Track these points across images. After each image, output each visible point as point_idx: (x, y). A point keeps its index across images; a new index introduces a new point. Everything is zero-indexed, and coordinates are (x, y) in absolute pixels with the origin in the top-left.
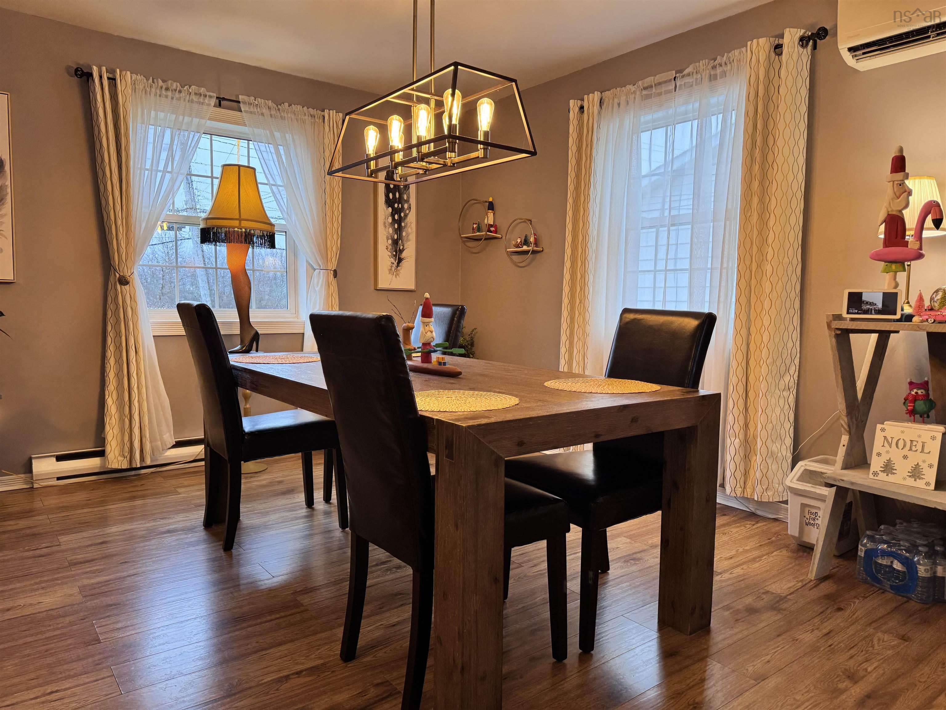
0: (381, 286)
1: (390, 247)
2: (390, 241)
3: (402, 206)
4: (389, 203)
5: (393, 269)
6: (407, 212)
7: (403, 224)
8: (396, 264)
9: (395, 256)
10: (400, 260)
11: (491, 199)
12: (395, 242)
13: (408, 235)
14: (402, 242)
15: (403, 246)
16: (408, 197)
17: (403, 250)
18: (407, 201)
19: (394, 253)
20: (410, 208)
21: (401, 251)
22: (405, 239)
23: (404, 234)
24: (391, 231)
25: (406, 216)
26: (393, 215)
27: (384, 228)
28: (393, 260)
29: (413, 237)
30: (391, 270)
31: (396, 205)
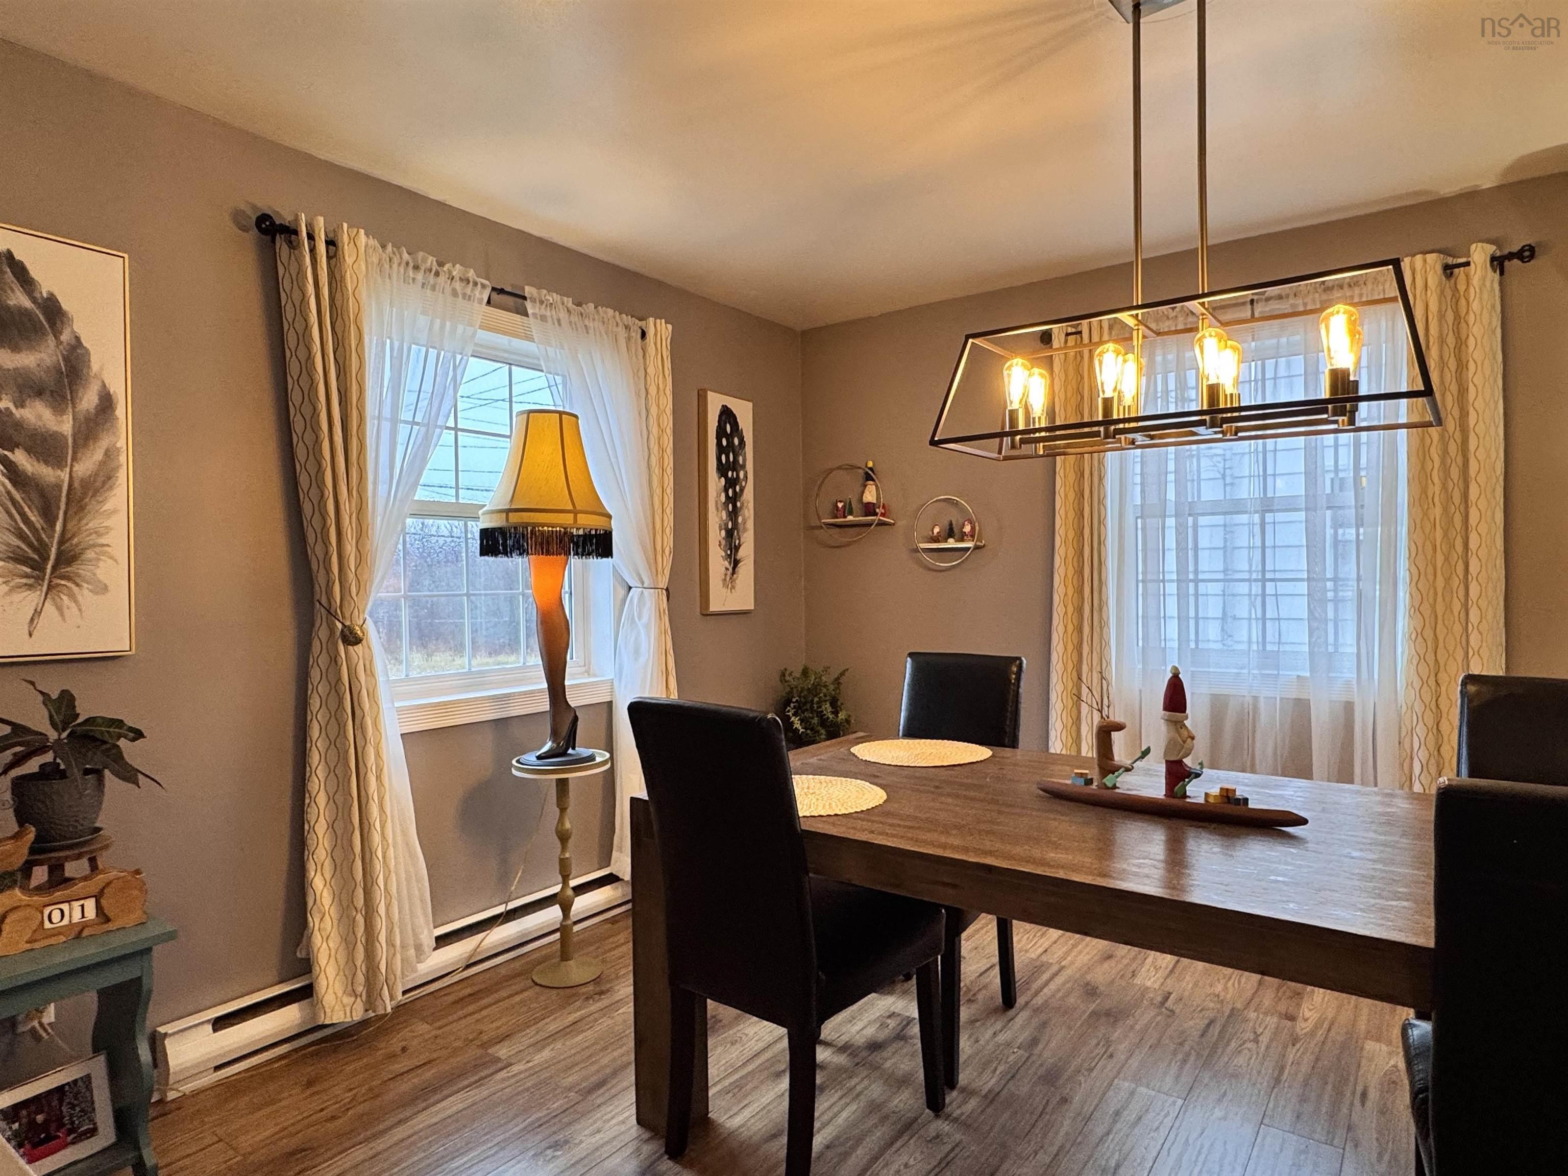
0: (714, 607)
1: (723, 542)
2: (723, 533)
3: (738, 475)
4: (722, 470)
5: (728, 579)
6: (743, 484)
7: (738, 504)
8: (731, 569)
9: (730, 556)
10: (736, 563)
11: (870, 464)
12: (730, 534)
13: (744, 521)
14: (738, 534)
15: (739, 539)
16: (744, 460)
17: (740, 545)
18: (743, 467)
19: (729, 552)
20: (746, 477)
21: (737, 548)
22: (741, 527)
23: (740, 520)
24: (724, 515)
25: (742, 490)
26: (726, 491)
27: (715, 512)
28: (726, 563)
29: (750, 525)
30: (725, 580)
31: (730, 474)
